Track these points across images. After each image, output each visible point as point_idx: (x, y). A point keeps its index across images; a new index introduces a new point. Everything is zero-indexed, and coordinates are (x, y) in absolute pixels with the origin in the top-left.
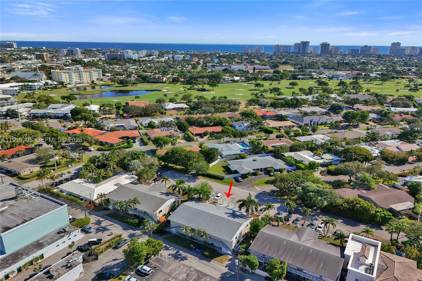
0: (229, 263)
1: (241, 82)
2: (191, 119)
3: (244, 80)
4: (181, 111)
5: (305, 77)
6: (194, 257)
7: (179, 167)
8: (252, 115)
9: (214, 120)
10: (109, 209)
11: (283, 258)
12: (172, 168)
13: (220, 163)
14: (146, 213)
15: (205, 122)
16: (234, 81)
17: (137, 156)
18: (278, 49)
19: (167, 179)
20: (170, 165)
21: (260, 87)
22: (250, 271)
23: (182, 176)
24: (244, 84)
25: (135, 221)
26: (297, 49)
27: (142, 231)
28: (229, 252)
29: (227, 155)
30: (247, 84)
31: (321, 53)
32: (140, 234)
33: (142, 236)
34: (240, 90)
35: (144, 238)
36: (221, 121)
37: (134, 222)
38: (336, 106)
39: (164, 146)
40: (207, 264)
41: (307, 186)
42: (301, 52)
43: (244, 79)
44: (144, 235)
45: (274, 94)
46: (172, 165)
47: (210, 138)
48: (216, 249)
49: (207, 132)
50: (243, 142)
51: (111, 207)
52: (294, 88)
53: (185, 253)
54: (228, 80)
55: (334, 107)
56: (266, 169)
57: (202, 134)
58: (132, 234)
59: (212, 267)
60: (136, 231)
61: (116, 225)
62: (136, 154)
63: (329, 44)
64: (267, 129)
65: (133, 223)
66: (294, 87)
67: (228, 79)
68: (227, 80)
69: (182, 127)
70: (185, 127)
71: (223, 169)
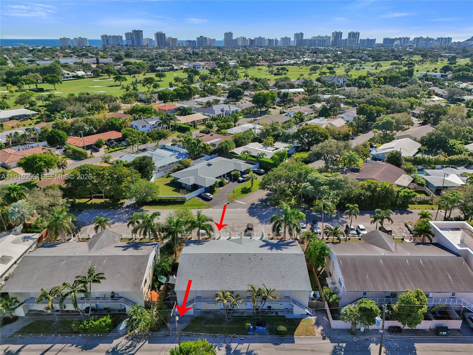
0: (322, 330)
1: (88, 78)
2: (62, 124)
3: (91, 75)
4: (27, 119)
5: (165, 69)
6: (262, 344)
7: (98, 201)
8: (149, 111)
9: (99, 123)
10: (16, 318)
11: (401, 287)
12: (85, 206)
13: (158, 180)
14: (116, 296)
15: (87, 128)
16: (78, 77)
17: (18, 194)
18: (107, 40)
19: (105, 221)
20: (77, 201)
21: (123, 81)
22: (362, 329)
23: (115, 214)
24: (94, 80)
25: (105, 321)
26: (131, 41)
27: (128, 337)
28: (307, 311)
29: (160, 167)
30: (99, 80)
31: (158, 45)
32: (128, 345)
33: (135, 347)
34: (95, 86)
35: (142, 348)
36: (111, 122)
37: (104, 324)
38: (235, 91)
39: (48, 171)
40: (293, 348)
41: (316, 178)
42: (135, 45)
43: (90, 73)
44: (138, 342)
45: (147, 87)
46: (83, 201)
47: (111, 150)
48: (280, 314)
49: (101, 141)
50: (164, 146)
51: (20, 312)
52: (162, 81)
53: (242, 344)
54: (69, 76)
55: (234, 93)
56: (229, 174)
57: (93, 146)
58: (110, 351)
59: (306, 350)
60: (116, 342)
61: (58, 346)
62: (14, 190)
63: (164, 34)
64: (180, 127)
65: (101, 327)
66: (162, 79)
67: (68, 74)
68: (67, 76)
69: (57, 139)
70: (61, 137)
71: (171, 188)
